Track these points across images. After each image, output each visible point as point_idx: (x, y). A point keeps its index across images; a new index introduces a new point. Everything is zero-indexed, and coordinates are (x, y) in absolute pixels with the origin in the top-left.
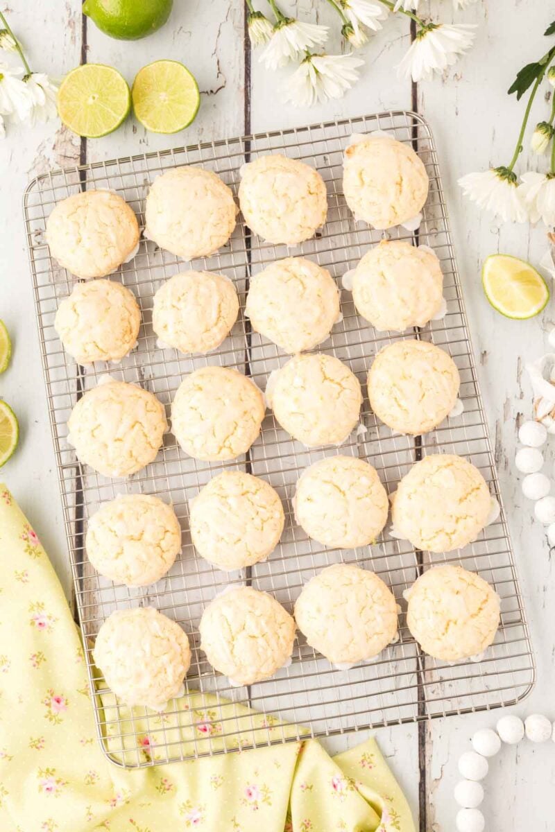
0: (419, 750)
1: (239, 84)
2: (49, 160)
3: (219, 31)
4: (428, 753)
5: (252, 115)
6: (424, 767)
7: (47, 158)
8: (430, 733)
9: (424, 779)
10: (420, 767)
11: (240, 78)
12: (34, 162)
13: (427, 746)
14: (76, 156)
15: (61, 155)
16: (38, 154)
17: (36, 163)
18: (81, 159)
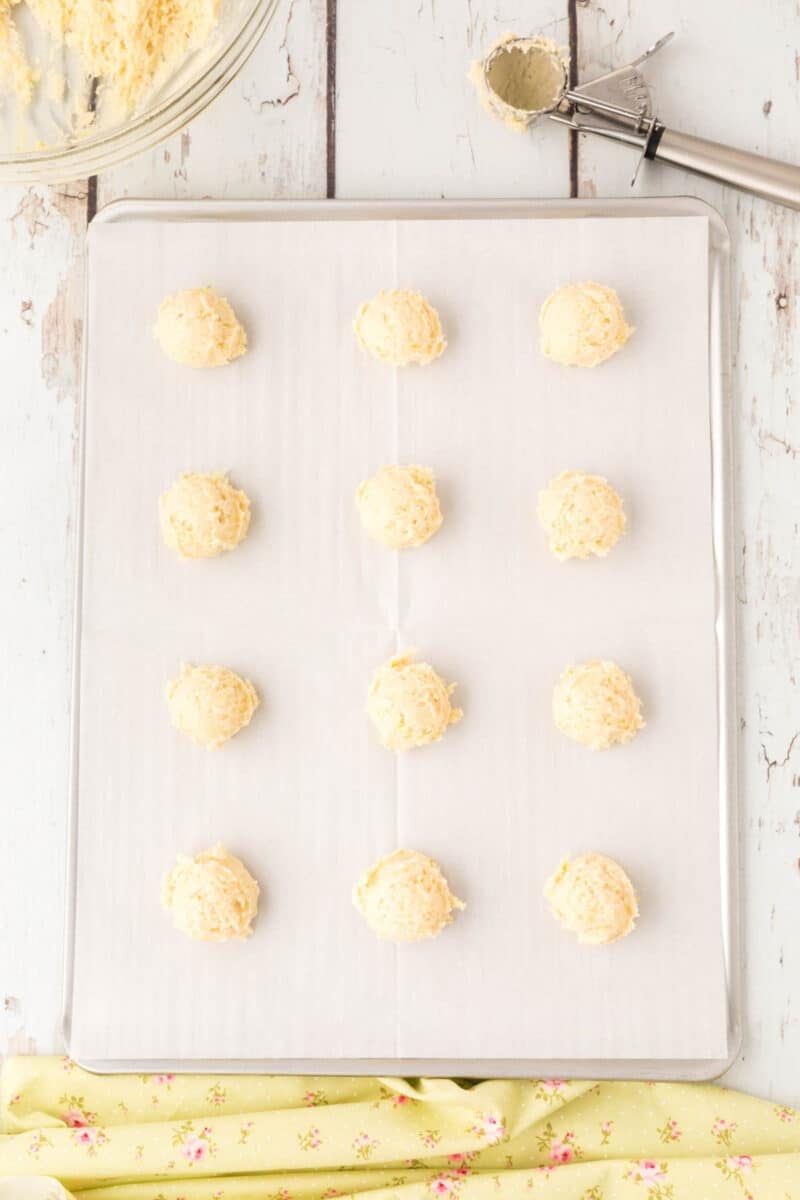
1: (318, 89)
2: (42, 200)
3: (291, 14)
5: (337, 134)
7: (40, 197)
11: (320, 81)
12: (21, 204)
14: (82, 195)
15: (60, 194)
16: (27, 193)
17: (24, 204)
18: (89, 199)
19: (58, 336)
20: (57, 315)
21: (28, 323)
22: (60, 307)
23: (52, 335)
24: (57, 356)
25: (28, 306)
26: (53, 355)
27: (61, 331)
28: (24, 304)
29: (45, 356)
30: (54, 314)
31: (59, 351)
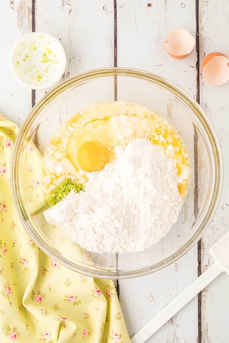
0: (198, 252)
4: (202, 253)
6: (200, 259)
8: (203, 244)
9: (200, 265)
10: (198, 259)
13: (202, 250)
19: (23, 13)
20: (22, 6)
21: (12, 8)
22: (23, 3)
23: (21, 13)
24: (22, 20)
25: (12, 3)
26: (21, 20)
27: (23, 11)
28: (11, 2)
29: (18, 19)
30: (21, 6)
31: (23, 18)
